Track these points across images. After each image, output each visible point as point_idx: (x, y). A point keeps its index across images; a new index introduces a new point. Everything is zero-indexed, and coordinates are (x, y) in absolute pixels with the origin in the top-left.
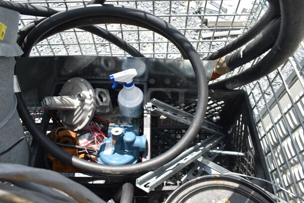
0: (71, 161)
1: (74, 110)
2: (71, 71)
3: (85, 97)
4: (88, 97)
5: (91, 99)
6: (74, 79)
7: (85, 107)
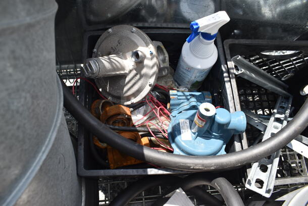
0: (143, 154)
1: (124, 76)
2: (109, 15)
3: (145, 57)
4: (148, 55)
5: (152, 59)
6: (116, 28)
7: (144, 71)
